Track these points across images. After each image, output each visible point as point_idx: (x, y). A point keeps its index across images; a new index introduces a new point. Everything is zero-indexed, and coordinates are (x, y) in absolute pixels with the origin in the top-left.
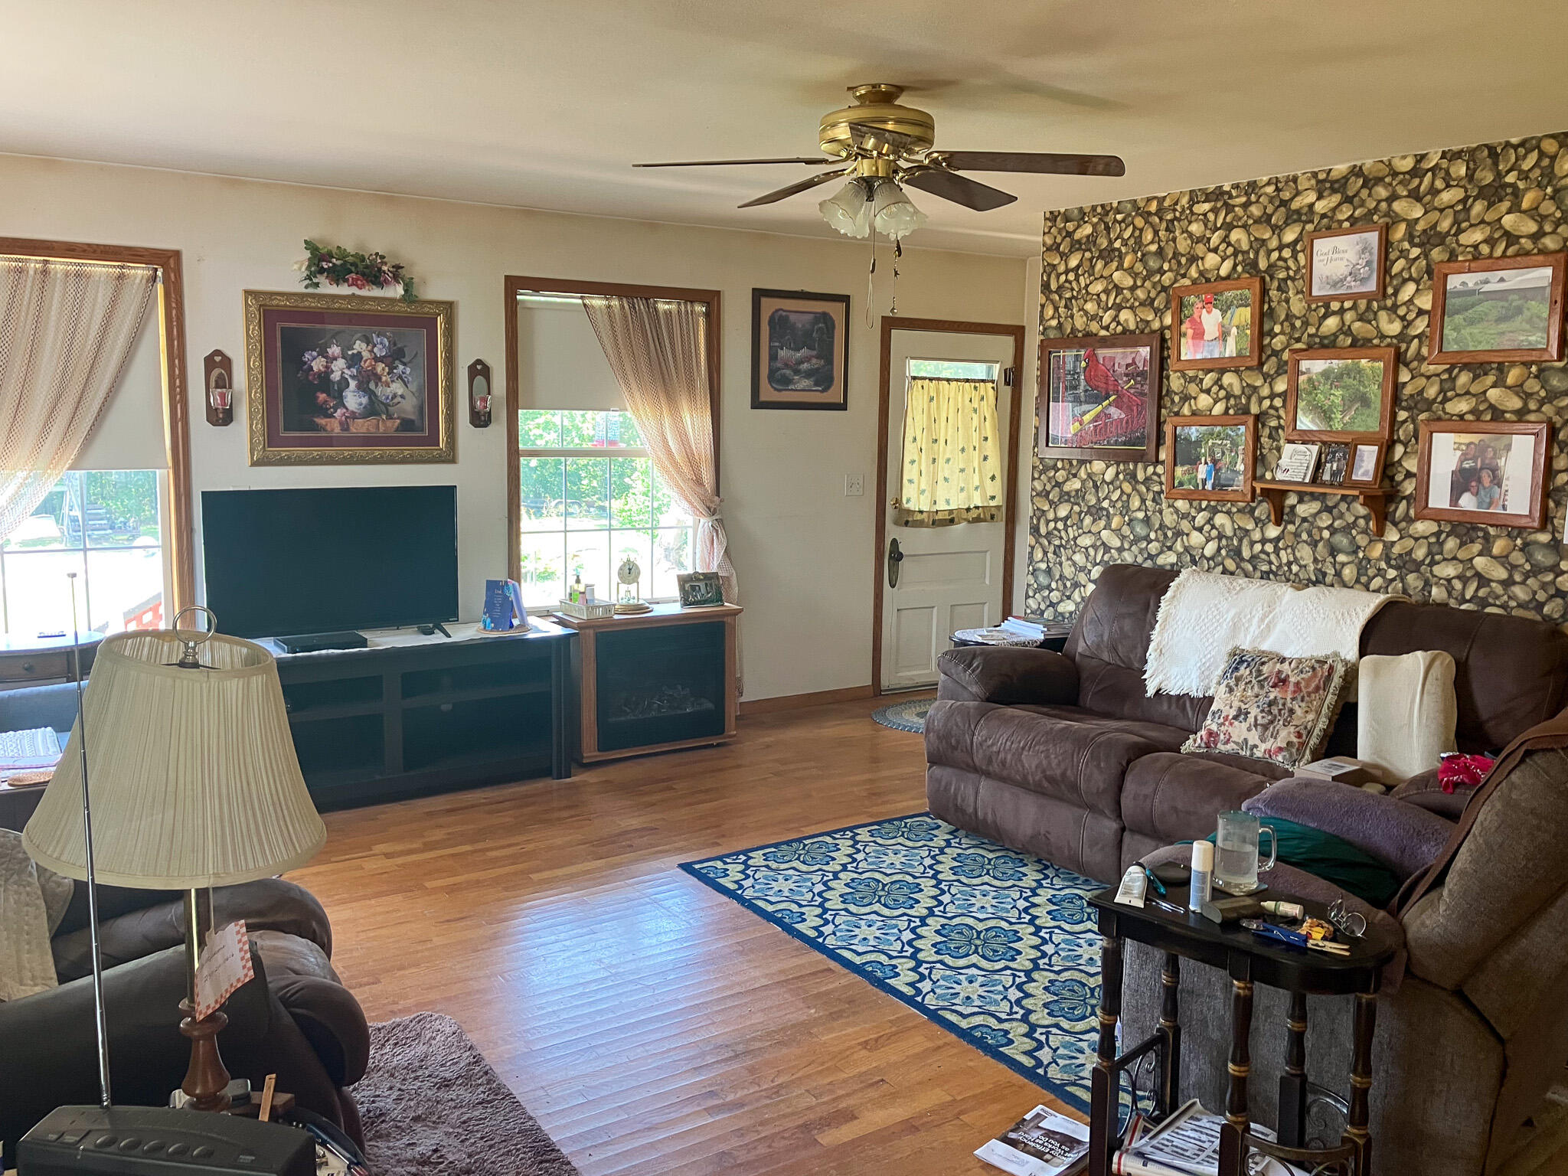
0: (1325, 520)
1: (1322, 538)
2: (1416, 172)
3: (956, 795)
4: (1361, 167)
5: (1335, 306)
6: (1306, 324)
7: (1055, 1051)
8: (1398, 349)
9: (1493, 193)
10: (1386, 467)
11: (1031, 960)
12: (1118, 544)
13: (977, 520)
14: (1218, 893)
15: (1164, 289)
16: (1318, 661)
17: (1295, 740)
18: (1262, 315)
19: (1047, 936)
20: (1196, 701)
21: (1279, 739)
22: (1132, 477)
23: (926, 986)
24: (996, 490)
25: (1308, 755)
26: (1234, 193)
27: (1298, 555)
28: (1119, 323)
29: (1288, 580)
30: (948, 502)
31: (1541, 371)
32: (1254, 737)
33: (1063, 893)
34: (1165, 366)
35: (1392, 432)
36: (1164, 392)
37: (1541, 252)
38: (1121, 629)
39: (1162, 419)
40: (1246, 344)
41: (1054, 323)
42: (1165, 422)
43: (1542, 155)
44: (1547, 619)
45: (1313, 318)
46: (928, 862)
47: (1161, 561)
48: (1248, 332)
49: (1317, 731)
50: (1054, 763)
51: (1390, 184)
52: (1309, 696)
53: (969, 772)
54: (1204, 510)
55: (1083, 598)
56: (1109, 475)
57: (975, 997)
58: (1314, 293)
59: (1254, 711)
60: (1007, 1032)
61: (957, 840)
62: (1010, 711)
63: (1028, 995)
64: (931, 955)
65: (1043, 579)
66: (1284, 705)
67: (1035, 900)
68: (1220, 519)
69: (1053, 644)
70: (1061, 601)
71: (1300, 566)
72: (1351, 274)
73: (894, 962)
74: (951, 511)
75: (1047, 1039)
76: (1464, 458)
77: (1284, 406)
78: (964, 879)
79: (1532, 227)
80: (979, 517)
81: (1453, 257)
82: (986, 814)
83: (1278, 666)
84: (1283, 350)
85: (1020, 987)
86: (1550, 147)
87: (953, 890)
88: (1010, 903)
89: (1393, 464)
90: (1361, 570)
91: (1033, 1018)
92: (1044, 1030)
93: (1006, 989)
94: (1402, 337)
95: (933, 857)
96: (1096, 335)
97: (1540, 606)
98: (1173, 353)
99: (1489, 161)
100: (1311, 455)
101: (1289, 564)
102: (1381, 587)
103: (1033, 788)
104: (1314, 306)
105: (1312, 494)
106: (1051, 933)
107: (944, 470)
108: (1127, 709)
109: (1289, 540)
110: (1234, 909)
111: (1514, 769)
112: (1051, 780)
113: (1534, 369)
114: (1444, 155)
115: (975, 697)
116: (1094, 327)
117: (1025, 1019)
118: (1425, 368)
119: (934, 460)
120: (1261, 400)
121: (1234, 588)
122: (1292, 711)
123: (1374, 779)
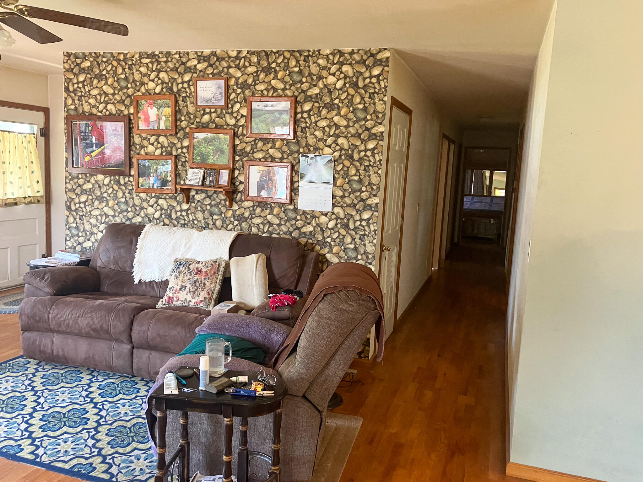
0: (208, 201)
1: (206, 209)
2: (237, 58)
3: (40, 345)
4: (215, 52)
5: (208, 110)
6: (195, 117)
7: (119, 466)
8: (234, 130)
9: (268, 70)
10: (232, 179)
11: (96, 422)
12: (112, 213)
13: (30, 203)
14: (212, 379)
15: (129, 96)
16: (214, 262)
17: (207, 296)
18: (176, 112)
19: (101, 407)
20: (158, 284)
21: (200, 297)
22: (118, 182)
23: (40, 451)
24: (39, 189)
25: (213, 302)
26: (160, 56)
27: (197, 216)
28: (107, 110)
29: (193, 227)
30: (13, 194)
31: (288, 143)
32: (189, 297)
33: (104, 383)
34: (132, 132)
35: (234, 165)
36: (131, 144)
37: (286, 96)
38: (119, 253)
39: (131, 156)
40: (169, 124)
41: (73, 107)
42: (133, 157)
43: (284, 57)
44: (294, 238)
45: (199, 115)
46: (27, 382)
47: (134, 221)
48: (170, 119)
49: (215, 291)
50: (96, 322)
51: (228, 61)
52: (211, 277)
53: (48, 332)
54: (153, 197)
55: (96, 240)
56: (107, 181)
57: (69, 450)
58: (199, 104)
59: (188, 286)
60: (91, 464)
61: (42, 367)
62: (68, 299)
63: (98, 441)
64: (39, 434)
65: (74, 232)
66: (201, 281)
67: (91, 390)
68: (161, 201)
69: (85, 263)
70: (85, 241)
71: (198, 221)
72: (213, 97)
73: (19, 443)
74: (15, 199)
75: (113, 461)
76: (262, 176)
77: (188, 152)
78: (49, 387)
79: (282, 86)
80: (31, 201)
81: (253, 95)
82: (58, 352)
83: (197, 265)
84: (186, 128)
85: (93, 438)
86: (287, 55)
87: (45, 395)
88: (78, 394)
89: (235, 178)
90: (224, 221)
91: (103, 452)
92: (110, 457)
93: (86, 440)
94: (235, 125)
95: (30, 379)
96: (96, 115)
97: (291, 233)
98: (135, 126)
99: (265, 57)
100: (201, 174)
101: (193, 220)
102: (232, 229)
103: (84, 335)
104: (198, 110)
105: (201, 190)
106: (103, 405)
107: (10, 178)
108: (125, 291)
109: (193, 210)
110: (221, 385)
111: (320, 302)
112: (95, 330)
113: (285, 142)
114: (248, 52)
115: (48, 294)
116: (94, 111)
117: (99, 454)
118: (245, 139)
119: (4, 173)
120: (177, 149)
121: (171, 232)
122: (205, 284)
123: (242, 309)
